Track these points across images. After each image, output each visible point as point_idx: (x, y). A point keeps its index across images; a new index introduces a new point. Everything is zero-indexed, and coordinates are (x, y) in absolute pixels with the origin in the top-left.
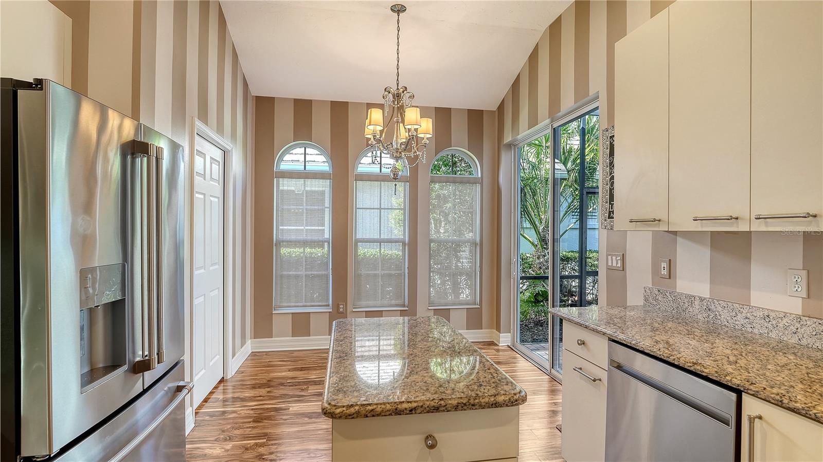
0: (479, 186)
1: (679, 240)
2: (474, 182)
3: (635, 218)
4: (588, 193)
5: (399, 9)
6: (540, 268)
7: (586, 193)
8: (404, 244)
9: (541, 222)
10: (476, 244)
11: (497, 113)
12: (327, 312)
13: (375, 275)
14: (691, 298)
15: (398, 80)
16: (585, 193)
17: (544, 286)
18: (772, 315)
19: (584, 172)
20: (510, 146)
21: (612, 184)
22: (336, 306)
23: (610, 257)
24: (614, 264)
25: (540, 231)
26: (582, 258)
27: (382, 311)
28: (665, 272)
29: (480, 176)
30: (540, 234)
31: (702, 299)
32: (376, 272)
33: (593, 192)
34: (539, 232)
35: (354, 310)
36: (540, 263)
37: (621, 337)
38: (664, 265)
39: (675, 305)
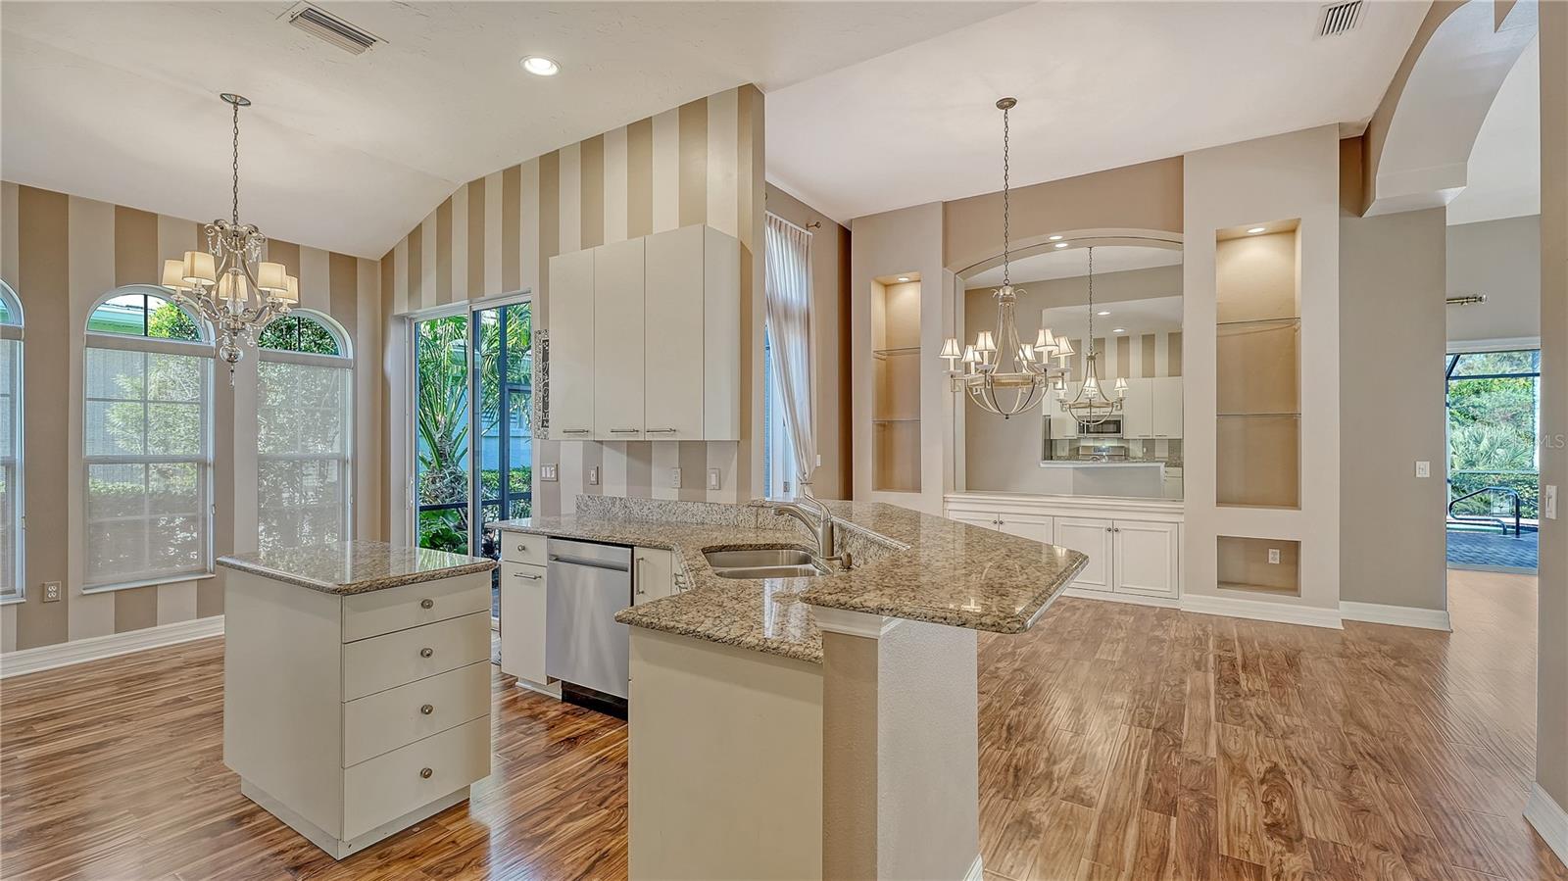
0: (349, 374)
1: (605, 448)
2: (344, 365)
3: (568, 429)
4: (510, 390)
5: (237, 102)
6: (437, 497)
7: (509, 389)
8: (202, 464)
9: (438, 428)
10: (345, 462)
11: (380, 264)
12: (14, 604)
13: (136, 523)
14: (613, 499)
15: (235, 209)
16: (506, 390)
17: (445, 523)
18: (663, 503)
19: (504, 360)
20: (402, 319)
21: (546, 391)
22: (36, 587)
23: (543, 468)
24: (548, 476)
25: (436, 440)
26: (503, 477)
27: (156, 585)
28: (593, 479)
29: (351, 356)
30: (436, 446)
31: (621, 499)
32: (138, 517)
33: (519, 389)
34: (435, 443)
35: (85, 592)
36: (435, 490)
37: (557, 532)
38: (593, 472)
39: (602, 508)
